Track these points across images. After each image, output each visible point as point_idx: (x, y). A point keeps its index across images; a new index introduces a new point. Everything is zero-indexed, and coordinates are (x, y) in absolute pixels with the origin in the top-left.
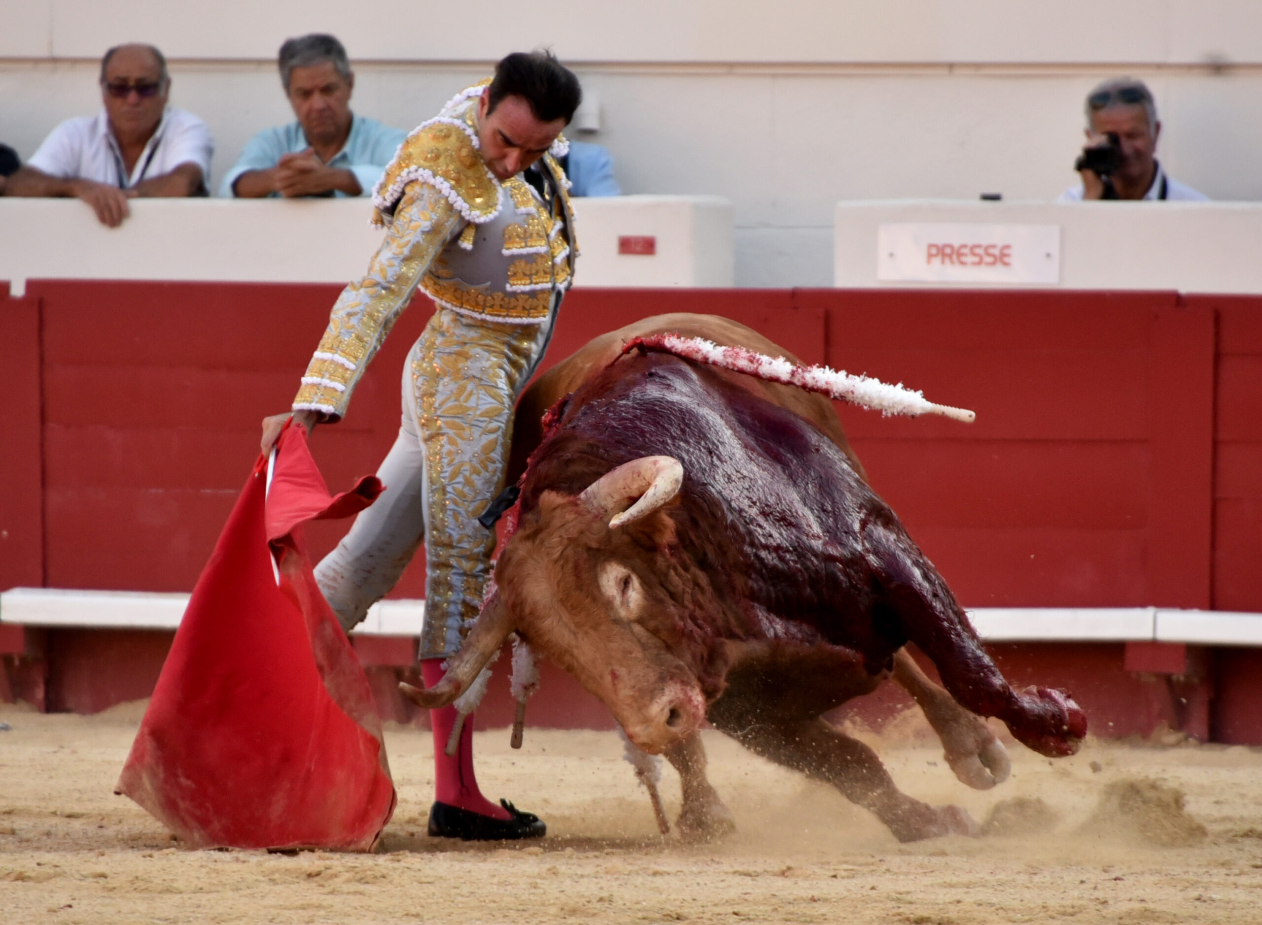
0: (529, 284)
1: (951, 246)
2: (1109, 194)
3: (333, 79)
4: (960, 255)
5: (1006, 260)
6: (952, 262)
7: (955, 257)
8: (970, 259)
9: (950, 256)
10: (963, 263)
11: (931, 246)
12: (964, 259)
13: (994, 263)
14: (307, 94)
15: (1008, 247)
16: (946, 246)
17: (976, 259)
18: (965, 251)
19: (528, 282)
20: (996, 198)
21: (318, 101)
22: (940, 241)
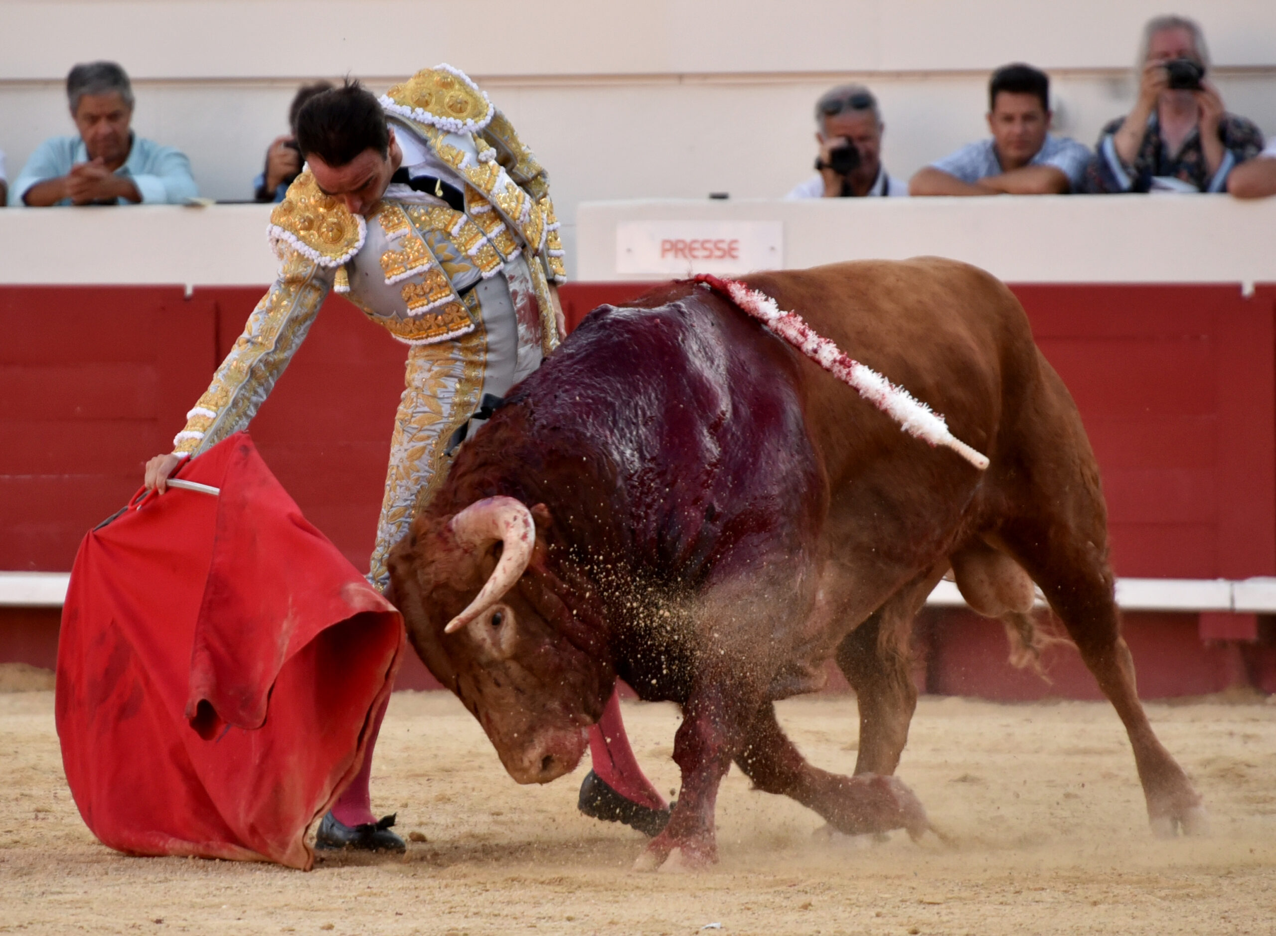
0: (427, 305)
1: (683, 241)
2: (847, 191)
3: (117, 107)
4: (691, 249)
5: (734, 253)
6: (685, 256)
7: (687, 251)
8: (700, 253)
9: (682, 250)
10: (694, 257)
11: (665, 242)
12: (696, 253)
13: (722, 257)
14: (94, 119)
15: (735, 241)
16: (679, 241)
17: (706, 253)
18: (696, 245)
19: (425, 302)
20: (722, 197)
21: (104, 127)
22: (673, 237)
